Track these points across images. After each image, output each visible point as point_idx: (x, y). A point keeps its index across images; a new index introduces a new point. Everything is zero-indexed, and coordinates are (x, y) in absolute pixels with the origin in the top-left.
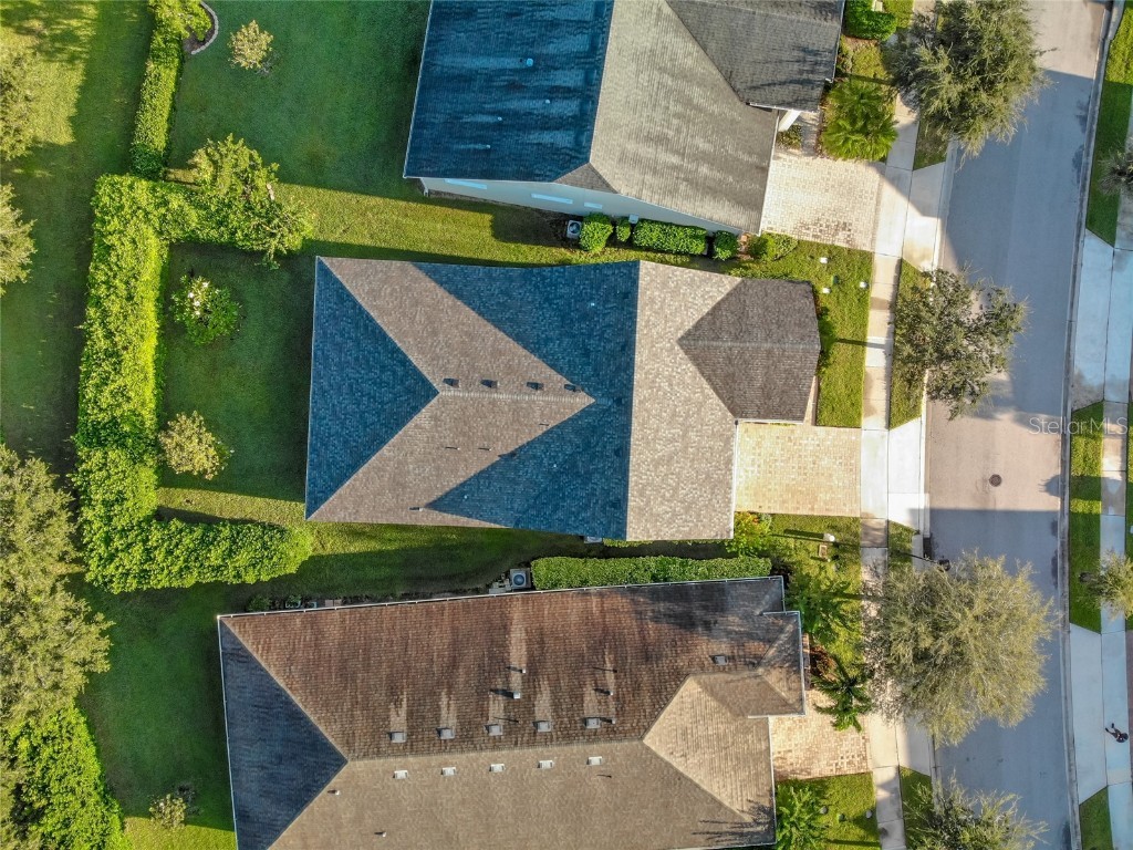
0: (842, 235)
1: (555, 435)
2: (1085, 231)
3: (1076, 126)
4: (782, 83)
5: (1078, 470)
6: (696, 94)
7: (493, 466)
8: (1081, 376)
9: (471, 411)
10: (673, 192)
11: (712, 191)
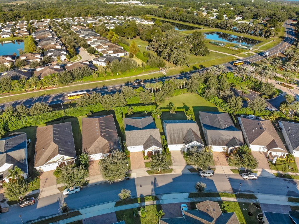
0: (174, 162)
2: (189, 193)
5: (145, 198)
6: (181, 134)
8: (163, 196)
10: (169, 133)
11: (171, 138)
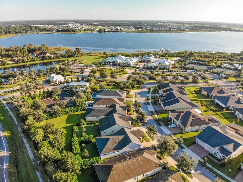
1: (122, 140)
3: (154, 122)
4: (128, 120)
6: (123, 121)
7: (117, 144)
9: (113, 139)
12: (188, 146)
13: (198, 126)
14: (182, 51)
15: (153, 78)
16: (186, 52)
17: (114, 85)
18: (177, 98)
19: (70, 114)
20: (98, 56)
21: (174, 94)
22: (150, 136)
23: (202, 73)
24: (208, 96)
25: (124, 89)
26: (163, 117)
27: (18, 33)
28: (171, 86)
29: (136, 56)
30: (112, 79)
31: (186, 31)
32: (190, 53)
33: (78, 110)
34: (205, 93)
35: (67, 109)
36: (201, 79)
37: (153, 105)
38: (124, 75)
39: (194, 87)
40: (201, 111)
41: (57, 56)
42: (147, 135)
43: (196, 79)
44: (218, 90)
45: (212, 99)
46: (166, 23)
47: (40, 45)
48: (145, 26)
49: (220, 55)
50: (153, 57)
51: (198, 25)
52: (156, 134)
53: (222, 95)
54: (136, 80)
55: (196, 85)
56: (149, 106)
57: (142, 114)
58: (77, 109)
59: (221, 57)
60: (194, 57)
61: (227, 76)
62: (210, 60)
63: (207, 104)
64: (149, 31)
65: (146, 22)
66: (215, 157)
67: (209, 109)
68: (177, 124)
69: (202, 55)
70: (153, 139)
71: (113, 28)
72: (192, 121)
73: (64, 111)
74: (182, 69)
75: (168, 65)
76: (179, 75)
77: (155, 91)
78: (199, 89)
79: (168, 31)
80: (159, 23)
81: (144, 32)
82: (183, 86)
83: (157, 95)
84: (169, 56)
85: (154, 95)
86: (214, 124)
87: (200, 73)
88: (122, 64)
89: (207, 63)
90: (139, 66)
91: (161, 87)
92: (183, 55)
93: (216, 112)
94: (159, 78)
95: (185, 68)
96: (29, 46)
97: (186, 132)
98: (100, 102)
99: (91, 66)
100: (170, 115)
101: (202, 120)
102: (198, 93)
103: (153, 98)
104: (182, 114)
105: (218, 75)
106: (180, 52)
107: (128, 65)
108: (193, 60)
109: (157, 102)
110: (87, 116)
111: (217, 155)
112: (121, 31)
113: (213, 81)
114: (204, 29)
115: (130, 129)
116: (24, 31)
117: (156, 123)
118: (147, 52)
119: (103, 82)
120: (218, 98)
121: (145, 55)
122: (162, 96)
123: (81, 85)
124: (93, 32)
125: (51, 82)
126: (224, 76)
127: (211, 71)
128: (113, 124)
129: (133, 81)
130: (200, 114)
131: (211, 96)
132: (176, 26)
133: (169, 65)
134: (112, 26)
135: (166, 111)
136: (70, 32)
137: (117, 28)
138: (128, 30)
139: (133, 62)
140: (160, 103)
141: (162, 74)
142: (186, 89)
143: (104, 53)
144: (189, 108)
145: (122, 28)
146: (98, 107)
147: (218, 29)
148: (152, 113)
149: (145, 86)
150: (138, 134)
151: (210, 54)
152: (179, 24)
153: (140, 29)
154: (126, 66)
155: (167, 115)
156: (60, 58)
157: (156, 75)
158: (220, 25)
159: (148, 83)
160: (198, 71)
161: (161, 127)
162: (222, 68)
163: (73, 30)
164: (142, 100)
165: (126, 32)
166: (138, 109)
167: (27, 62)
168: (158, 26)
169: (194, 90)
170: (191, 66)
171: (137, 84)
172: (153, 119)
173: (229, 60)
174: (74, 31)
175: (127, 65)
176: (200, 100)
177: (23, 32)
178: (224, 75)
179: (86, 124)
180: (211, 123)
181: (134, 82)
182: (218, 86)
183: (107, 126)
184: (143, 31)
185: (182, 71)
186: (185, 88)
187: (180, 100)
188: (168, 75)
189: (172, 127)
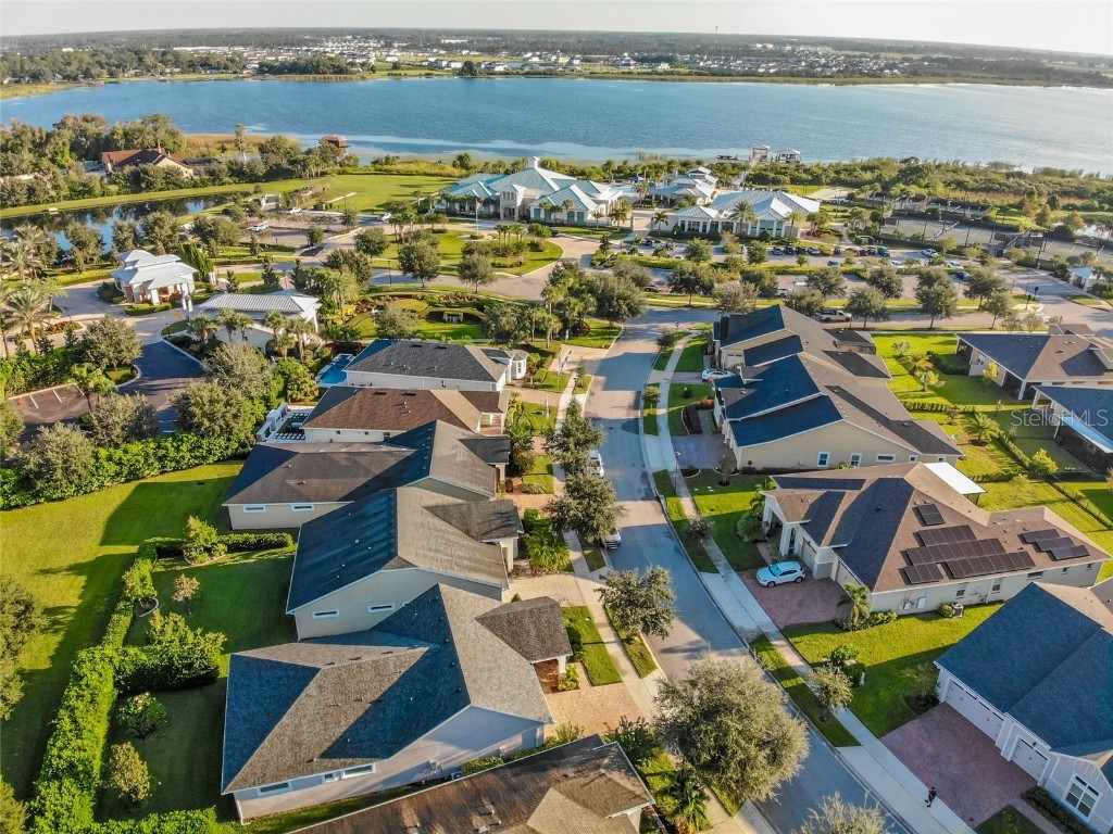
1: (407, 678)
2: (699, 572)
3: (669, 541)
4: (496, 529)
6: (453, 538)
7: (366, 712)
9: (345, 676)
12: (885, 722)
13: (952, 576)
14: (862, 159)
15: (697, 282)
16: (884, 164)
17: (469, 318)
18: (824, 392)
19: (152, 476)
20: (426, 174)
21: (808, 368)
22: (629, 640)
23: (973, 263)
24: (1010, 388)
25: (516, 337)
26: (729, 511)
27: (75, 79)
28: (794, 323)
29: (622, 174)
30: (467, 287)
31: (885, 76)
32: (904, 166)
33: (204, 458)
34: (994, 370)
35: (136, 447)
36: (966, 293)
37: (675, 431)
38: (538, 267)
39: (924, 336)
40: (973, 478)
41: (211, 173)
42: (606, 634)
43: (937, 287)
44: (1069, 354)
45: (1035, 406)
46: (791, 43)
47: (139, 121)
48: (689, 53)
49: (1060, 184)
50: (711, 183)
51: (941, 55)
52: (664, 633)
53: (1091, 383)
54: (592, 291)
55: (937, 323)
56: (649, 441)
57: (587, 490)
58: (200, 447)
59: (1066, 194)
60: (927, 186)
61: (1107, 283)
62: (1011, 202)
63: (1006, 433)
64: (705, 75)
65: (696, 38)
66: (1071, 817)
67: (1020, 462)
68: (814, 561)
69: (967, 178)
70: (642, 666)
71: (536, 59)
72: (916, 545)
73: (109, 459)
74: (858, 242)
75: (787, 219)
76: (845, 273)
77: (699, 356)
78: (953, 349)
79: (801, 76)
80: (759, 46)
81: (682, 77)
82: (865, 329)
83: (707, 374)
84: (794, 181)
85: (688, 378)
86: (1060, 566)
87: (957, 264)
88: (537, 211)
89: (993, 214)
90: (627, 224)
91: (731, 330)
92: (868, 176)
93: (1060, 485)
94: (731, 284)
95: (877, 239)
96: (84, 124)
97: (872, 620)
98: (349, 408)
99: (375, 219)
100: (775, 502)
101: (980, 537)
102: (953, 366)
103: (680, 393)
104: (850, 497)
105: (1055, 275)
106: (855, 165)
107: (571, 215)
108: (918, 198)
109: (702, 414)
110: (234, 498)
111: (1085, 810)
112: (567, 72)
113: (1031, 305)
114: (975, 74)
115: (494, 592)
116: (105, 71)
117: (677, 550)
118: (683, 159)
119: (410, 297)
120: (1072, 399)
121: (670, 171)
122: (735, 382)
123: (262, 312)
124: (432, 74)
125: (122, 294)
126: (1090, 279)
127: (1022, 253)
128: (379, 556)
129: (573, 292)
130: (967, 496)
131: (1028, 385)
132: (838, 56)
133: (794, 217)
134: (532, 51)
135: (749, 471)
136: (324, 73)
137: (554, 58)
138: (605, 70)
139: (598, 202)
140: (721, 422)
141: (750, 263)
142: (884, 345)
143: (460, 158)
144: (894, 455)
145: (576, 62)
146: (337, 438)
147: (1041, 76)
148: (662, 487)
149: (644, 326)
150: (533, 633)
151: (1008, 176)
152: (851, 49)
153: (664, 66)
154: (562, 224)
155: (754, 500)
156: (223, 184)
157: (715, 266)
158: (1049, 62)
159: (665, 309)
160: (949, 252)
161: (707, 578)
162: (1077, 241)
163: (336, 64)
164: (616, 404)
165: (593, 75)
166: (578, 460)
167: (52, 200)
168: (754, 56)
169: (929, 353)
170: (908, 228)
171: (599, 314)
172: (662, 520)
173: (1107, 206)
174: (339, 70)
175: (562, 216)
176: (962, 407)
177: (99, 76)
178: (1094, 273)
179: (226, 548)
180: (1041, 561)
181: (583, 299)
182: (1068, 332)
183: (334, 575)
184: (679, 74)
185: (862, 253)
186: (873, 341)
187: (839, 408)
188: (783, 272)
189: (779, 580)
